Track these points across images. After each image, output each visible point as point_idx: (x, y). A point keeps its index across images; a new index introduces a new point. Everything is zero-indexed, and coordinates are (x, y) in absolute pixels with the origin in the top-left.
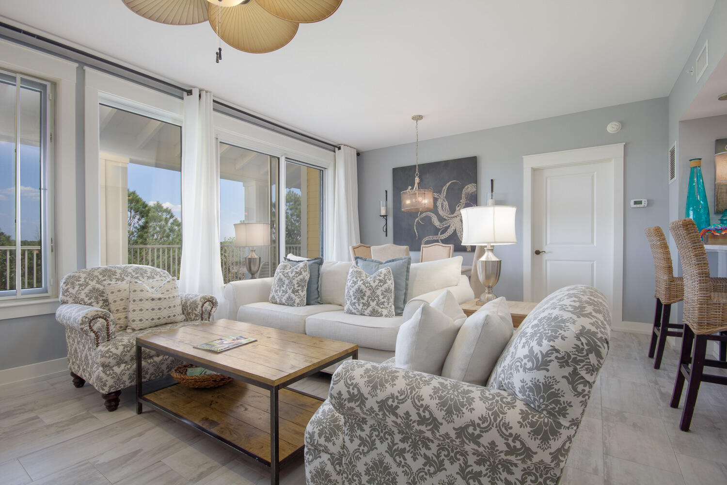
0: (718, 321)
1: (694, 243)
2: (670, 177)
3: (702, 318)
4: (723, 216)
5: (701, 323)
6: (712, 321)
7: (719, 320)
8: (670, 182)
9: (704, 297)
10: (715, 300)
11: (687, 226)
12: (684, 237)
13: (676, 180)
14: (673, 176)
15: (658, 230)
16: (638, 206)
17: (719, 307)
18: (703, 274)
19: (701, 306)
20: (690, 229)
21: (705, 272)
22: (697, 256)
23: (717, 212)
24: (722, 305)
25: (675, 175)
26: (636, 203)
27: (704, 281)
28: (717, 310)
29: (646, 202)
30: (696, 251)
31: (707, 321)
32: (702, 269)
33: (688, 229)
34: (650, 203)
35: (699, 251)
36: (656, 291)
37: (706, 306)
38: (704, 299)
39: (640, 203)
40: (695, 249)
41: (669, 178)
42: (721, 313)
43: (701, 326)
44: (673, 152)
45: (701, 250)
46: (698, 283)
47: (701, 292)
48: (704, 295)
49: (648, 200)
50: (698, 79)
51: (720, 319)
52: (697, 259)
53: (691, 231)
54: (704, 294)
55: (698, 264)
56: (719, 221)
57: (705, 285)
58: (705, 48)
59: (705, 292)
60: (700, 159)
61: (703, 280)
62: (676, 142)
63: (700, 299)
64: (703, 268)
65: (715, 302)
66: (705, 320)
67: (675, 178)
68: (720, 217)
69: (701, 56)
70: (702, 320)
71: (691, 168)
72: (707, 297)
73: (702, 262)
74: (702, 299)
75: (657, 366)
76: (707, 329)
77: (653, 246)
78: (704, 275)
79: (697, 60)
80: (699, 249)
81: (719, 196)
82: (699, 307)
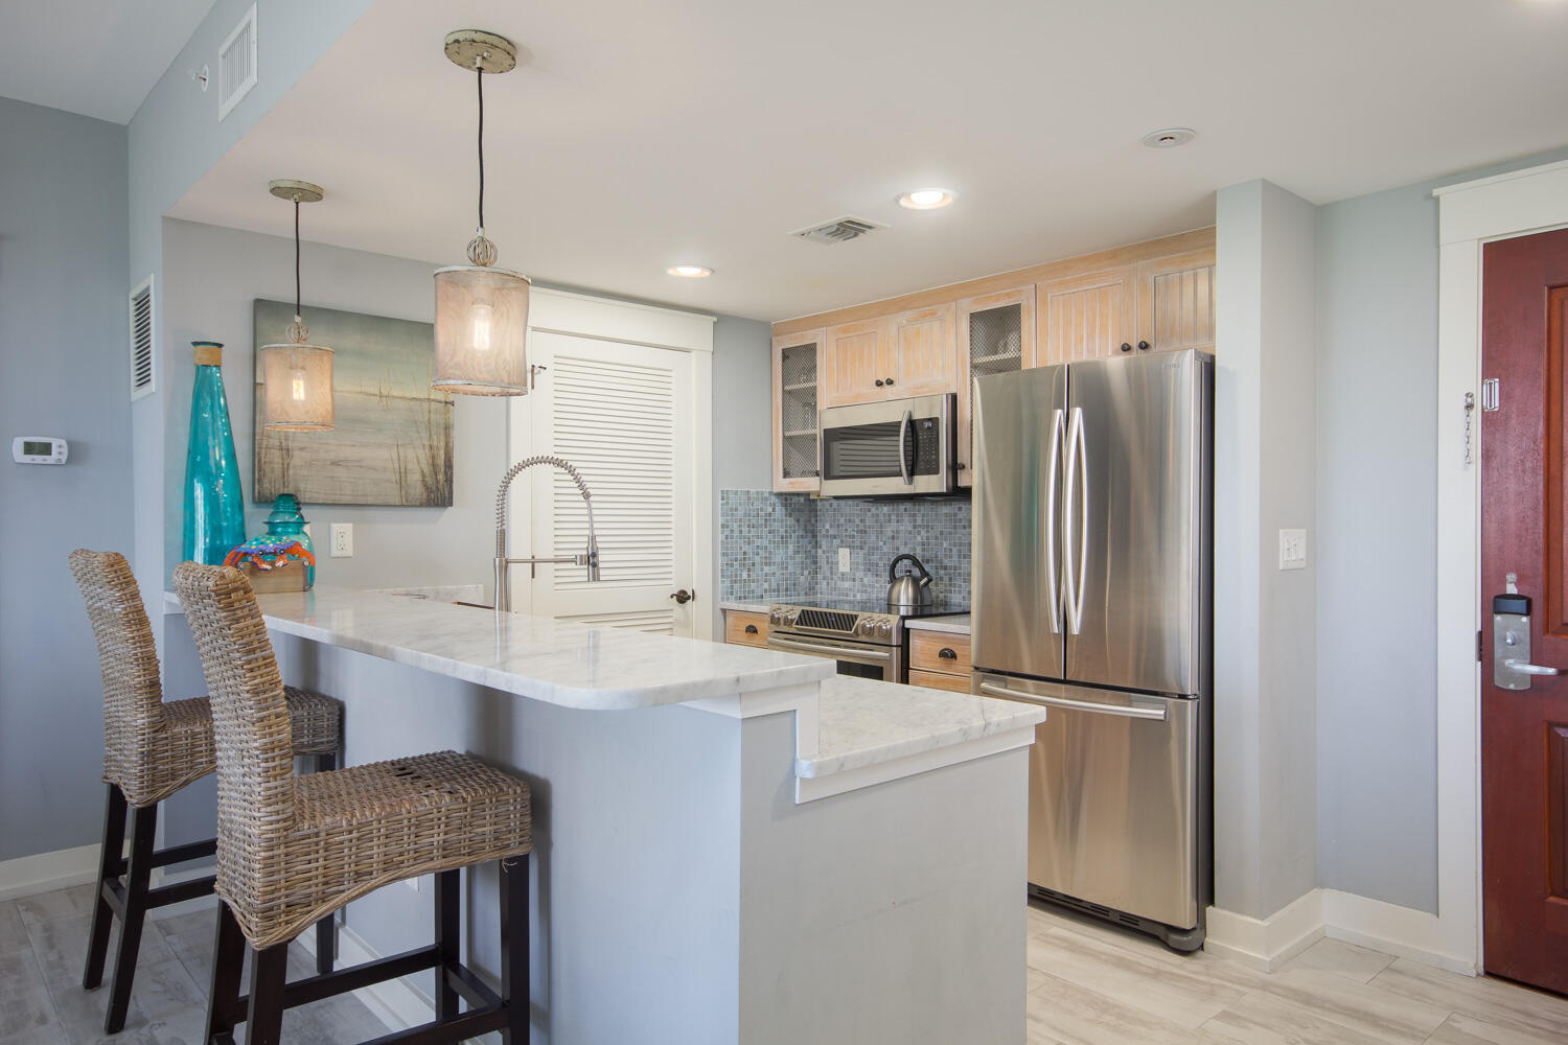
0: (314, 889)
1: (248, 652)
2: (134, 379)
3: (273, 892)
4: (272, 514)
5: (271, 909)
6: (300, 892)
7: (317, 885)
8: (138, 394)
9: (278, 821)
10: (306, 826)
11: (228, 594)
12: (221, 628)
13: (153, 393)
14: (144, 380)
15: (116, 567)
16: (39, 459)
17: (317, 844)
18: (273, 750)
19: (271, 853)
20: (237, 605)
21: (280, 741)
22: (257, 694)
23: (261, 500)
24: (323, 834)
25: (153, 377)
26: (30, 448)
27: (278, 771)
28: (312, 856)
29: (65, 450)
30: (255, 678)
31: (287, 896)
32: (271, 735)
33: (231, 604)
34: (76, 453)
35: (262, 676)
36: (108, 759)
37: (282, 850)
38: (277, 830)
39: (46, 449)
40: (252, 670)
41: (133, 383)
42: (321, 861)
43: (271, 918)
44: (143, 303)
45: (268, 674)
46: (259, 779)
47: (269, 809)
48: (278, 817)
49: (68, 443)
50: (224, 110)
51: (321, 879)
52: (259, 703)
53: (239, 613)
54: (278, 813)
55: (261, 720)
56: (266, 526)
57: (279, 783)
58: (248, 26)
59: (277, 807)
60: (220, 346)
61: (274, 768)
62: (152, 276)
63: (267, 832)
64: (274, 729)
65: (307, 832)
66: (279, 898)
67: (152, 386)
68: (266, 513)
69: (233, 44)
70: (273, 900)
71: (198, 367)
72: (285, 820)
73: (272, 711)
74: (272, 831)
75: (116, 1021)
76: (287, 923)
77: (96, 614)
78: (277, 752)
79: (221, 51)
80: (263, 671)
81: (263, 455)
82: (265, 858)
